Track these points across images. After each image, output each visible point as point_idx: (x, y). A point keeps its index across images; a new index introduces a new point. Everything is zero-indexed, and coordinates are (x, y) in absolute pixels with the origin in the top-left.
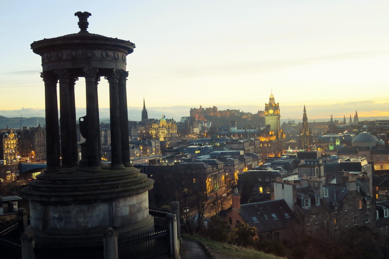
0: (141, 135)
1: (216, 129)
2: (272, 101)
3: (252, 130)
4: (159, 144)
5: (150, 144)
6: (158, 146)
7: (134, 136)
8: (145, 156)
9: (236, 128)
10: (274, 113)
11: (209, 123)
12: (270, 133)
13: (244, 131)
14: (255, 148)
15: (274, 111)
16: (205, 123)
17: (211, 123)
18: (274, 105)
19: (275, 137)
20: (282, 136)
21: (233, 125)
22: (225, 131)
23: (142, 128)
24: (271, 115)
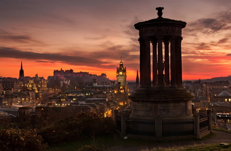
0: (20, 87)
1: (83, 84)
2: (121, 66)
3: (108, 86)
4: (35, 95)
5: (29, 94)
6: (34, 96)
7: (16, 89)
8: (25, 103)
9: (96, 84)
10: (123, 74)
11: (68, 81)
12: (121, 88)
13: (102, 86)
14: (112, 97)
15: (123, 73)
16: (65, 81)
17: (69, 81)
18: (123, 69)
19: (123, 90)
20: (127, 90)
21: (95, 82)
22: (89, 85)
23: (21, 83)
24: (121, 76)
